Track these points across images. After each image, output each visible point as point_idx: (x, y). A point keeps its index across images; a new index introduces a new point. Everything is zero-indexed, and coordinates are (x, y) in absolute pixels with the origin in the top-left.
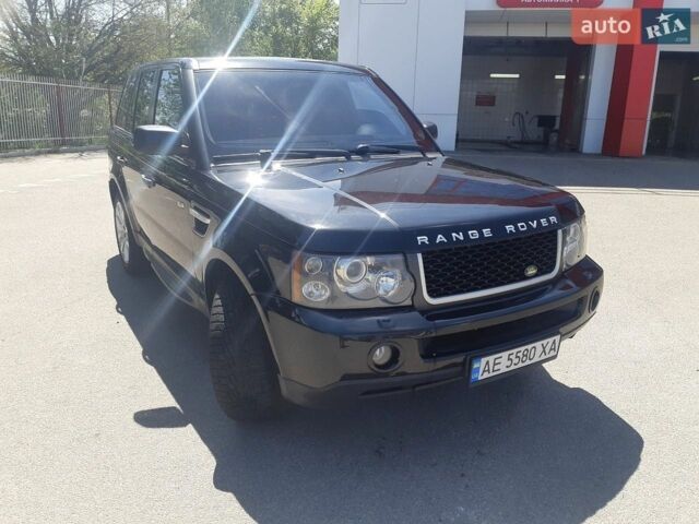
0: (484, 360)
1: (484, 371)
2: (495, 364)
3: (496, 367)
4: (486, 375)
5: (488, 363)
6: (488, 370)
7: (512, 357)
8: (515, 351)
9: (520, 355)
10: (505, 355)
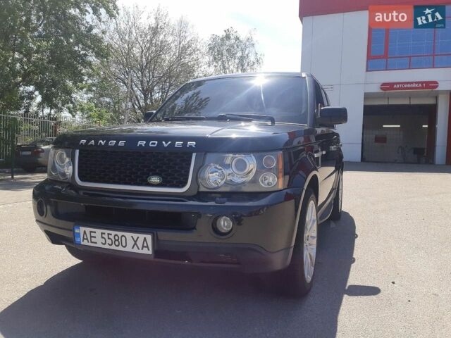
0: (82, 229)
1: (84, 239)
2: (91, 237)
3: (93, 240)
4: (85, 243)
5: (85, 232)
6: (87, 239)
7: (106, 236)
8: (107, 232)
9: (112, 237)
10: (99, 231)
